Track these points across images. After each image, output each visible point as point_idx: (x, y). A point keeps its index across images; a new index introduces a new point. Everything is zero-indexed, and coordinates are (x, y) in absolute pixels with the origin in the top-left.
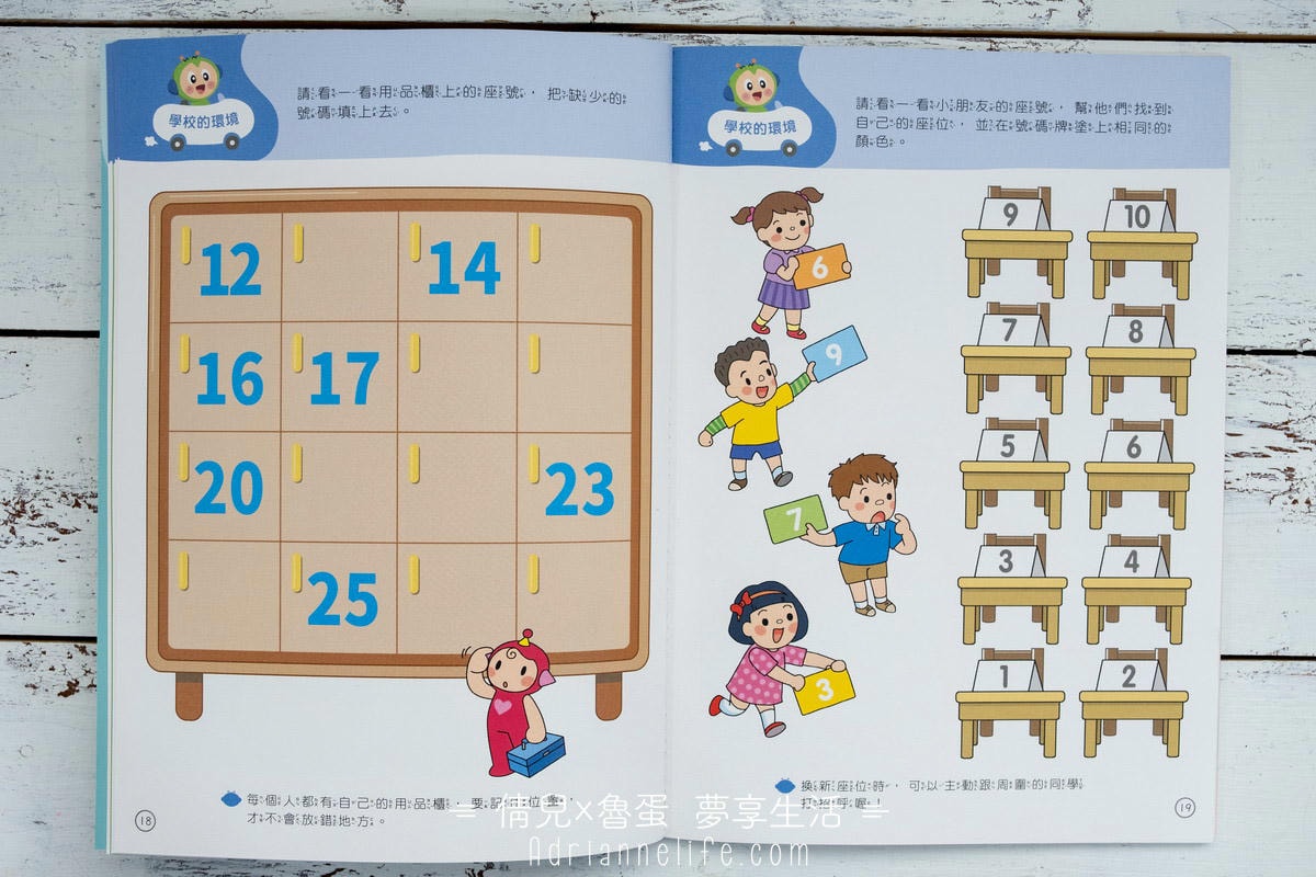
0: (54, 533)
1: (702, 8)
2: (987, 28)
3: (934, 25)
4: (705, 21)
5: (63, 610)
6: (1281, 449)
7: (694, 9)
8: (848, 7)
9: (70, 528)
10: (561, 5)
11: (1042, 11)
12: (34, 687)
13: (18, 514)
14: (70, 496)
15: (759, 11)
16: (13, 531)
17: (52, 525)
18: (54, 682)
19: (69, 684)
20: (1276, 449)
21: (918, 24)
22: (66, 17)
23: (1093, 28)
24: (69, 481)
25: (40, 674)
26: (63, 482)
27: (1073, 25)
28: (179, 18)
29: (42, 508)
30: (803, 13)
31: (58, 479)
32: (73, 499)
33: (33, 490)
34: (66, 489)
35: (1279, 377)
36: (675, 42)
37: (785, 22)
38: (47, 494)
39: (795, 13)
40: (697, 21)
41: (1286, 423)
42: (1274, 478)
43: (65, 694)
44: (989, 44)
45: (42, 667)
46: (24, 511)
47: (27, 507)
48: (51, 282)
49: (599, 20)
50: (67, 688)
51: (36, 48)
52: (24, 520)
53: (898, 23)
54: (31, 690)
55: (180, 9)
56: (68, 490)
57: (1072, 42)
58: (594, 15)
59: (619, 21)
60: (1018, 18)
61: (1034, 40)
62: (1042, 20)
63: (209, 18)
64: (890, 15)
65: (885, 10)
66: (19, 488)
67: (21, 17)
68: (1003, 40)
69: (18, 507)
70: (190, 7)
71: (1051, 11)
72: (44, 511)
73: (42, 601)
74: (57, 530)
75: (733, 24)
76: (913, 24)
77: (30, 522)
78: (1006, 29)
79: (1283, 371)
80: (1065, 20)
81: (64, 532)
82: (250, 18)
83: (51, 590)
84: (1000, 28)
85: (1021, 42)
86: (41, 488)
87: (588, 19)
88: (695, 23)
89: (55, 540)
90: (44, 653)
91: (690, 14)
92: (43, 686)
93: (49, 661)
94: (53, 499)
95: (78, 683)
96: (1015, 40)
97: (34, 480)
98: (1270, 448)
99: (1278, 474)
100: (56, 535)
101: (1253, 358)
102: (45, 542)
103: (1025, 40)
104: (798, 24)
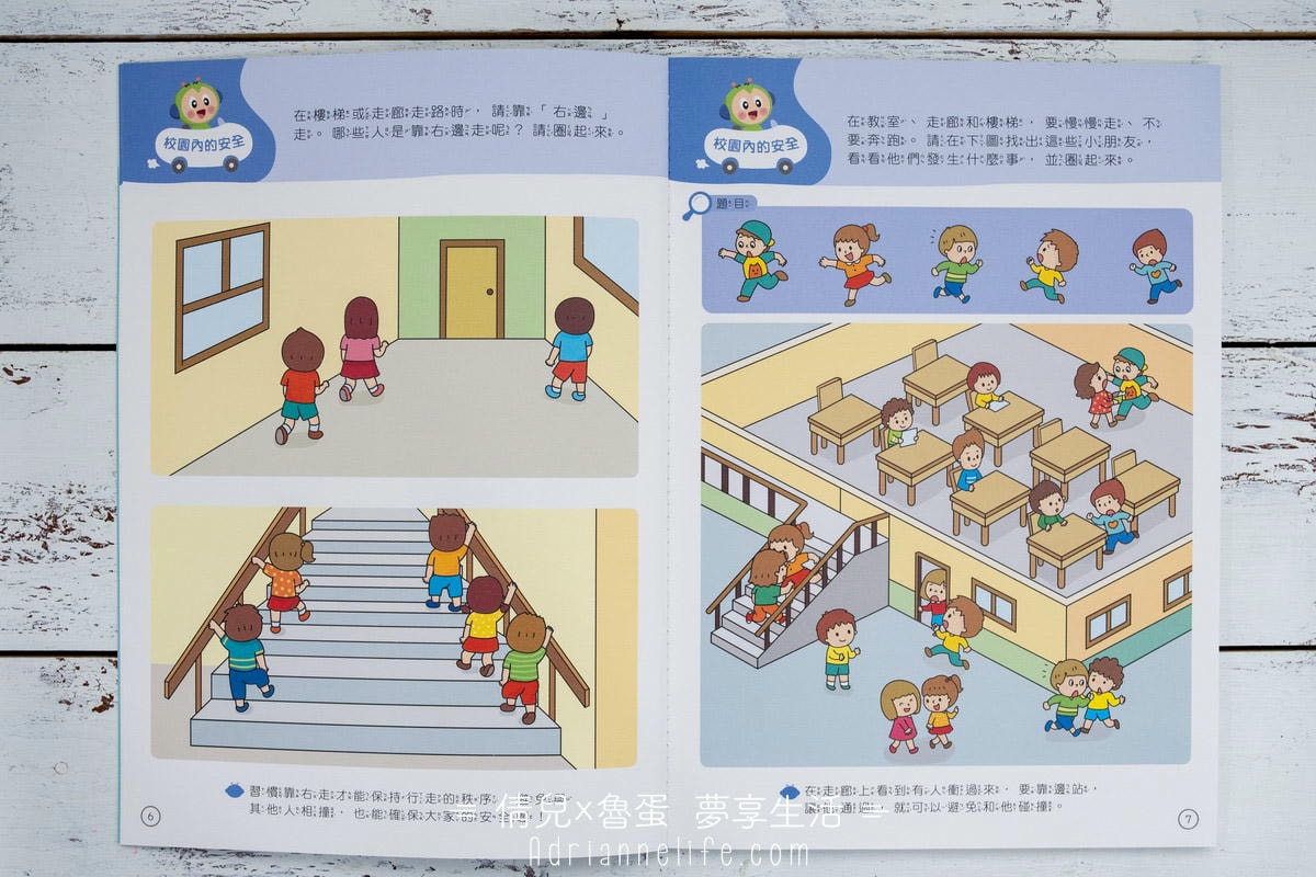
0: (86, 547)
1: (726, 14)
2: (1008, 30)
3: (955, 28)
4: (730, 27)
5: (97, 625)
6: (1307, 440)
7: (719, 15)
8: (871, 11)
9: (102, 541)
10: (587, 14)
11: (1062, 12)
12: (69, 703)
13: (51, 529)
14: (102, 510)
15: (783, 16)
16: (45, 546)
17: (84, 539)
18: (88, 697)
19: (104, 699)
20: (1302, 440)
21: (940, 28)
22: (93, 33)
23: (1112, 29)
24: (102, 494)
25: (74, 690)
26: (95, 496)
27: (1093, 26)
28: (207, 32)
29: (74, 522)
30: (826, 18)
31: (90, 492)
32: (106, 512)
33: (65, 505)
34: (98, 503)
35: (1303, 368)
36: (700, 48)
37: (809, 28)
38: (79, 508)
39: (818, 18)
40: (722, 27)
41: (1313, 414)
42: (1302, 469)
43: (100, 710)
44: (1010, 45)
45: (76, 682)
46: (56, 526)
47: (60, 521)
48: (83, 296)
49: (625, 27)
50: (101, 703)
51: (64, 64)
52: (57, 534)
53: (920, 27)
54: (65, 706)
55: (206, 23)
56: (101, 504)
57: (1092, 42)
58: (620, 22)
59: (645, 29)
60: (1039, 20)
61: (1054, 41)
62: (1062, 22)
63: (236, 31)
64: (913, 18)
65: (908, 15)
66: (51, 503)
67: (50, 33)
68: (1024, 41)
69: (50, 522)
70: (218, 21)
71: (1070, 12)
72: (77, 525)
73: (76, 616)
74: (90, 544)
75: (758, 29)
76: (935, 27)
77: (63, 536)
78: (1027, 31)
79: (1307, 363)
80: (1085, 20)
81: (97, 546)
82: (277, 30)
83: (85, 604)
84: (1021, 30)
85: (1041, 43)
86: (73, 502)
87: (614, 27)
88: (720, 30)
89: (88, 554)
90: (78, 668)
91: (716, 20)
92: (77, 703)
93: (83, 676)
94: (86, 513)
95: (112, 697)
96: (1036, 41)
97: (67, 495)
98: (1297, 439)
99: (1306, 465)
100: (90, 549)
101: (1278, 350)
102: (78, 556)
103: (1045, 41)
104: (823, 29)
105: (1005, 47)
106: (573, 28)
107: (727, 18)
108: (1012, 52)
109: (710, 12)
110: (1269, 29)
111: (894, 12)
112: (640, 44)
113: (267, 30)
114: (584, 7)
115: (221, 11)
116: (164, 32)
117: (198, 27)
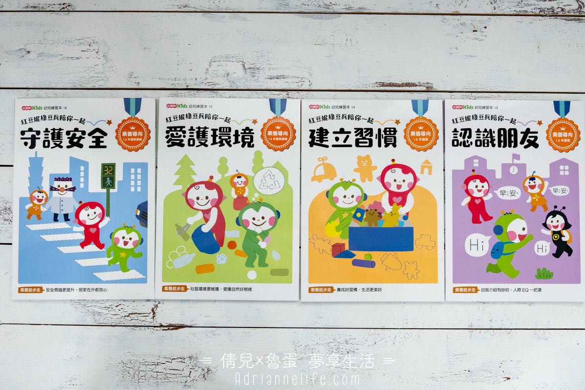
105: (285, 93)
106: (175, 88)
107: (214, 86)
108: (287, 94)
109: (210, 84)
110: (354, 89)
111: (256, 84)
112: (192, 92)
113: (98, 87)
114: (178, 82)
115: (87, 82)
116: (72, 87)
117: (81, 86)
